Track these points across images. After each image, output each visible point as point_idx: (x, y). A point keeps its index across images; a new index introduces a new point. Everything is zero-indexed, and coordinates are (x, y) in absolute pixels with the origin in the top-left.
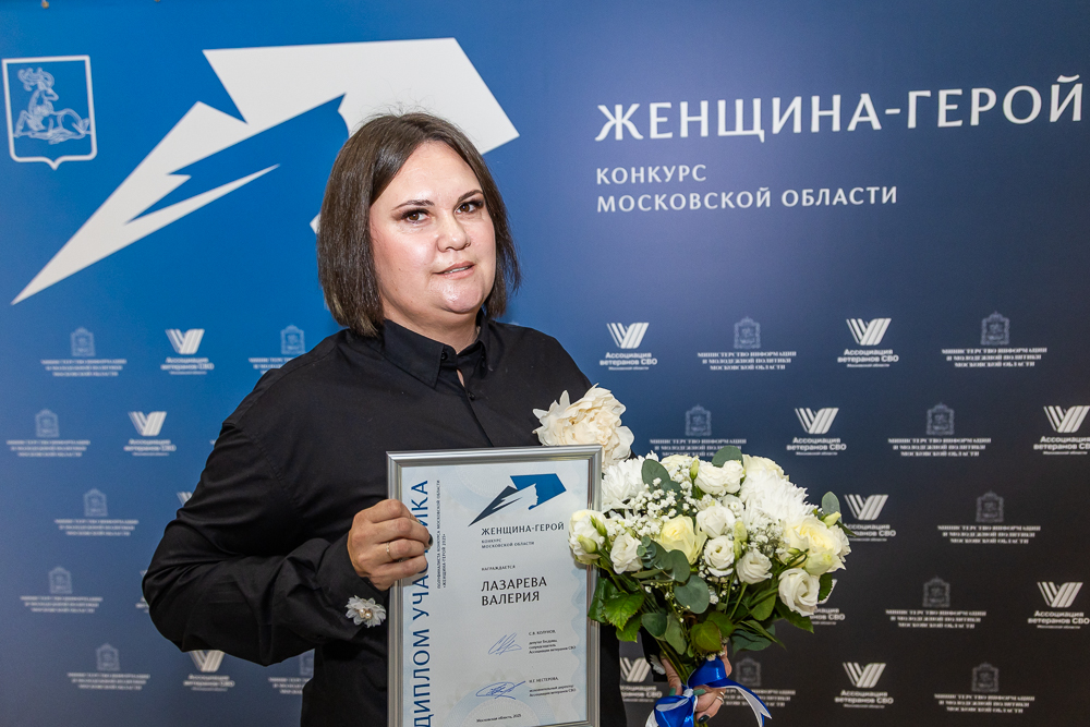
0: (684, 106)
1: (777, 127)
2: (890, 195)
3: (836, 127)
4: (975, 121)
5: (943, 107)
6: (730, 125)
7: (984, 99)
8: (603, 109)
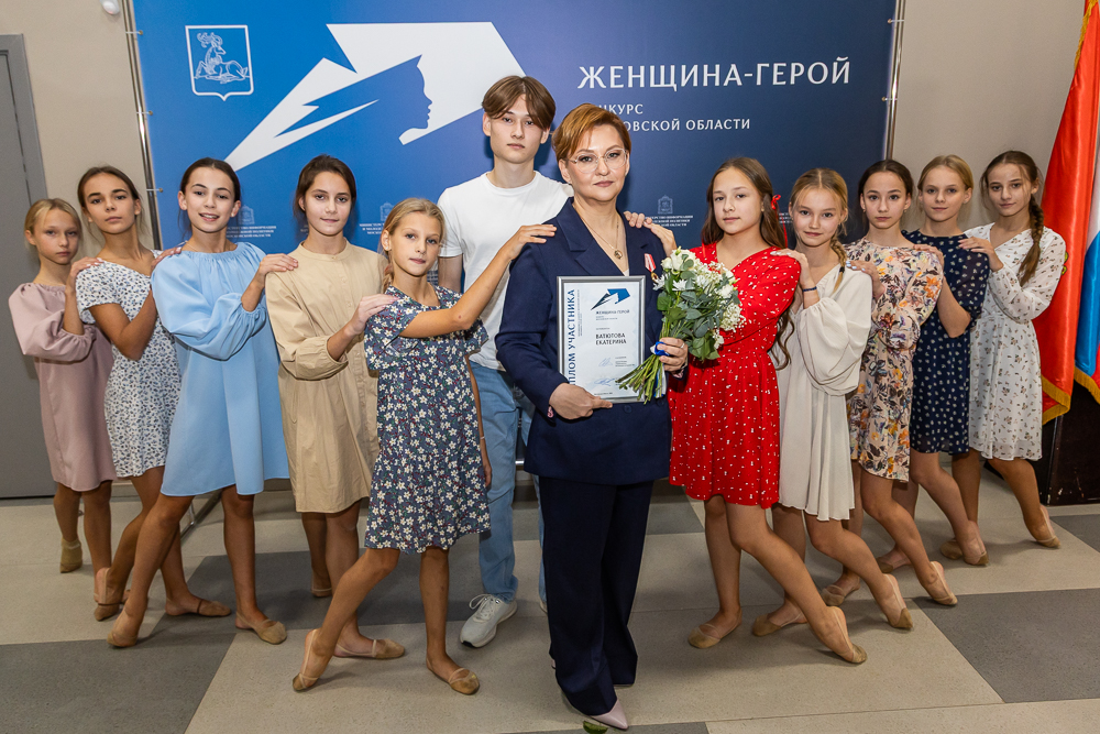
0: (630, 68)
1: (684, 83)
2: (746, 124)
3: (717, 83)
4: (792, 82)
5: (776, 73)
6: (657, 81)
7: (798, 70)
8: (583, 69)
